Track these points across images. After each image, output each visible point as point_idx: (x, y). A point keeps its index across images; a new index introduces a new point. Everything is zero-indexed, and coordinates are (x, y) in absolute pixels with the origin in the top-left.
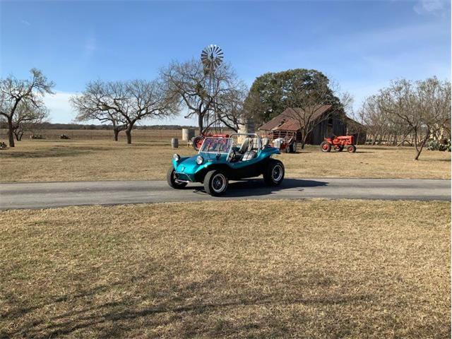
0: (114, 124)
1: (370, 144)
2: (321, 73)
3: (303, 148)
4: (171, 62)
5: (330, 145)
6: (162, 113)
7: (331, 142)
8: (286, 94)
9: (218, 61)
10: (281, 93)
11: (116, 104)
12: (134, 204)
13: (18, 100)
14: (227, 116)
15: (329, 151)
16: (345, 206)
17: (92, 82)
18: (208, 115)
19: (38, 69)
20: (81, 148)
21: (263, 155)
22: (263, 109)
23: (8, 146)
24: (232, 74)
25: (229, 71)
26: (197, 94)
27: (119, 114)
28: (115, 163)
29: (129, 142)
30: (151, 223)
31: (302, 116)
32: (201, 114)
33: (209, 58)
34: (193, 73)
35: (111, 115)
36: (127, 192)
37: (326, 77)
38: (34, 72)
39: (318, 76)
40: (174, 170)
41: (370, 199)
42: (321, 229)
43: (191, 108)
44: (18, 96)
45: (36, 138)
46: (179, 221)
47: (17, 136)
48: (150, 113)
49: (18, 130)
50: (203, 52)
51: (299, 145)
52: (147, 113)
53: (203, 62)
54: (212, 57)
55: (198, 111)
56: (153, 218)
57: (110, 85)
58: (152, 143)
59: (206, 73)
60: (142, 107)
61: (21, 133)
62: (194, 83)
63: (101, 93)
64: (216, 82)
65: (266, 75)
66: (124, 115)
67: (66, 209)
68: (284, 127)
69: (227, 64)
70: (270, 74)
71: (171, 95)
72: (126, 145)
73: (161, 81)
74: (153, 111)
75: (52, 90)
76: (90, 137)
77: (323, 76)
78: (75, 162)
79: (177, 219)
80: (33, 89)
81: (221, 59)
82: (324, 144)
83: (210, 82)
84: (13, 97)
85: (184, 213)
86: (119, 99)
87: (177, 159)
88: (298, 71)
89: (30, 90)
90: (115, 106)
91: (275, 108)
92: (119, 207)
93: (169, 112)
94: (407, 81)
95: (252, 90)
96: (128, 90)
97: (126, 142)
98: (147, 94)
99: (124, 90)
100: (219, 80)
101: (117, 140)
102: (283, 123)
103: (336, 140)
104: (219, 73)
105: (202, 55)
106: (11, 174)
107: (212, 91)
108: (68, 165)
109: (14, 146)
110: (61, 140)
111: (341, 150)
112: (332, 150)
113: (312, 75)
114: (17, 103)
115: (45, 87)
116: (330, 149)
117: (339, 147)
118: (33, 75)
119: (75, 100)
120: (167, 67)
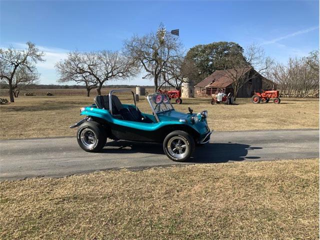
0: (87, 84)
2: (238, 44)
3: (235, 100)
5: (260, 98)
6: (124, 76)
7: (260, 96)
8: (212, 61)
10: (208, 60)
11: (90, 69)
13: (16, 66)
15: (259, 103)
19: (32, 42)
23: (10, 102)
27: (92, 76)
32: (156, 75)
35: (84, 78)
37: (241, 48)
38: (29, 44)
39: (236, 47)
43: (147, 71)
44: (16, 63)
45: (29, 95)
47: (15, 94)
48: (115, 75)
49: (15, 90)
52: (113, 75)
55: (153, 73)
59: (161, 43)
60: (109, 71)
61: (17, 92)
65: (197, 47)
66: (95, 77)
67: (92, 175)
68: (215, 85)
70: (201, 46)
74: (118, 73)
75: (43, 58)
76: (69, 94)
77: (239, 47)
78: (66, 114)
82: (254, 97)
84: (13, 64)
86: (92, 65)
89: (25, 59)
90: (89, 71)
91: (203, 71)
93: (129, 74)
95: (187, 58)
96: (99, 58)
101: (89, 96)
102: (214, 81)
103: (264, 94)
104: (169, 44)
106: (17, 126)
109: (14, 102)
110: (47, 96)
111: (267, 102)
112: (261, 102)
113: (231, 46)
114: (15, 68)
115: (38, 56)
116: (260, 101)
117: (266, 99)
118: (28, 47)
119: (60, 66)
120: (130, 39)
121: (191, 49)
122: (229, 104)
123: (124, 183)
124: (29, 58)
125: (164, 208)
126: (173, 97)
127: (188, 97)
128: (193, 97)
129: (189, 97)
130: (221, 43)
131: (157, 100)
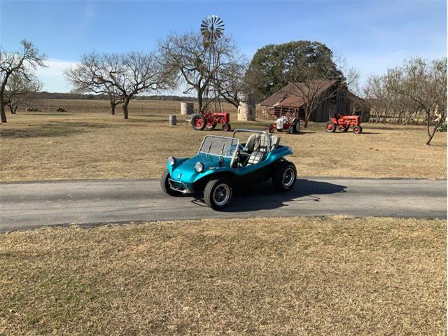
1: (374, 121)
2: (324, 45)
3: (306, 126)
4: (169, 34)
5: (336, 125)
6: (160, 88)
7: (336, 122)
8: (287, 67)
9: (219, 33)
10: (283, 67)
11: (112, 77)
12: (121, 224)
13: (8, 73)
14: (228, 92)
15: (334, 132)
16: (373, 228)
17: (87, 55)
18: (208, 90)
19: (28, 41)
20: (76, 124)
21: (273, 158)
22: (264, 82)
24: (234, 47)
25: (231, 44)
26: (196, 69)
27: (115, 87)
28: (108, 147)
29: (126, 117)
30: (138, 256)
31: (306, 94)
32: (200, 90)
33: (209, 30)
34: (193, 46)
35: (108, 88)
36: (113, 202)
37: (329, 50)
38: (25, 44)
39: (322, 49)
40: (169, 176)
41: (401, 217)
42: (350, 267)
43: (189, 83)
44: (8, 69)
45: (31, 111)
46: (173, 252)
47: (11, 109)
48: (147, 87)
50: (203, 21)
51: (302, 123)
52: (144, 87)
53: (203, 34)
54: (212, 28)
55: (197, 86)
56: (141, 247)
57: (106, 57)
58: (149, 118)
59: (206, 46)
60: (139, 80)
62: (193, 56)
63: (96, 66)
64: (217, 56)
65: (267, 47)
66: (121, 89)
67: (37, 232)
68: (287, 102)
69: (229, 36)
70: (273, 46)
71: (169, 70)
72: (123, 121)
73: (158, 54)
74: (151, 84)
75: (45, 62)
76: (87, 109)
77: (326, 48)
78: (65, 145)
79: (171, 248)
80: (25, 62)
81: (222, 31)
82: (328, 124)
83: (210, 55)
84: (4, 70)
85: (180, 239)
86: (115, 72)
87: (172, 163)
88: (301, 43)
89: (21, 62)
90: (111, 80)
91: (276, 81)
92: (101, 229)
93: (167, 86)
94: (422, 60)
95: (253, 62)
96: (124, 63)
97: (123, 117)
98: (144, 67)
99: (120, 63)
100: (219, 53)
101: (113, 114)
102: (285, 98)
103: (342, 120)
104: (219, 46)
105: (202, 26)
107: (212, 65)
108: (57, 150)
109: (6, 122)
110: (58, 113)
111: (346, 131)
112: (337, 130)
113: (315, 47)
114: (7, 76)
115: (37, 59)
116: (335, 129)
117: (345, 127)
118: (24, 46)
119: (70, 73)
120: (165, 39)
121: (259, 50)
122: (293, 133)
123: (66, 241)
124: (26, 63)
125: (93, 268)
126: (219, 122)
127: (246, 120)
128: (253, 120)
129: (249, 119)
130: (301, 42)
131: (198, 124)
